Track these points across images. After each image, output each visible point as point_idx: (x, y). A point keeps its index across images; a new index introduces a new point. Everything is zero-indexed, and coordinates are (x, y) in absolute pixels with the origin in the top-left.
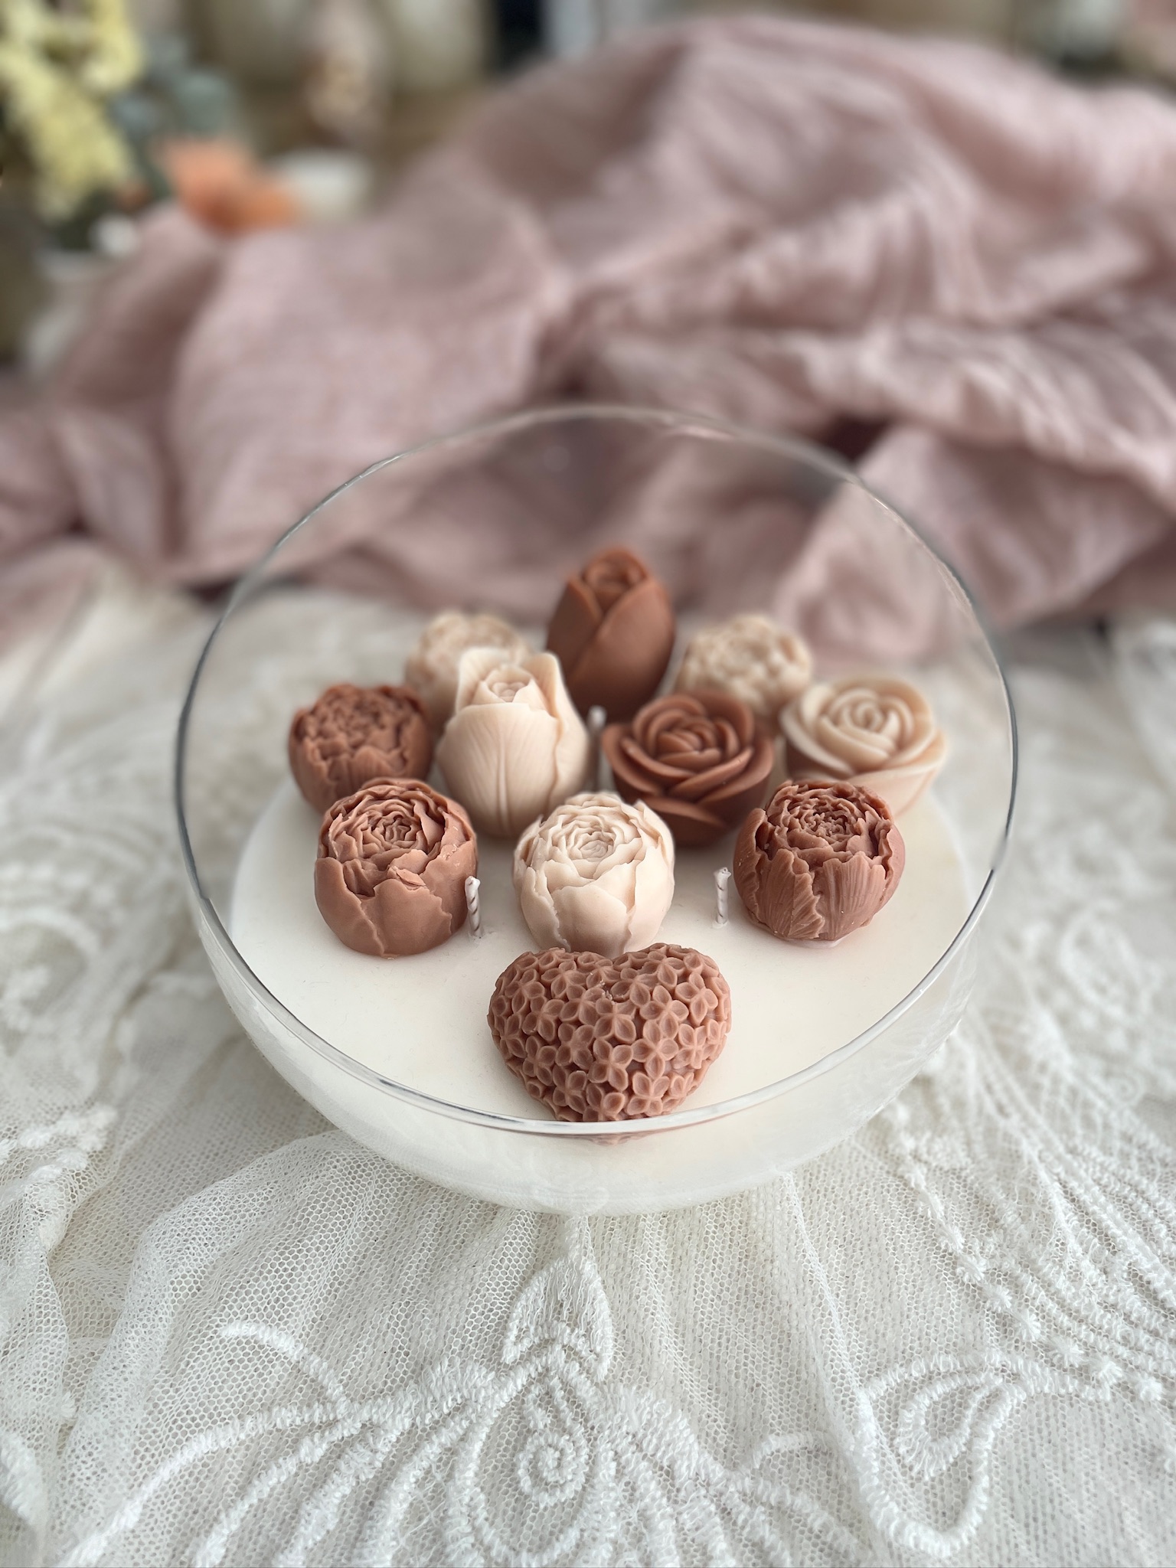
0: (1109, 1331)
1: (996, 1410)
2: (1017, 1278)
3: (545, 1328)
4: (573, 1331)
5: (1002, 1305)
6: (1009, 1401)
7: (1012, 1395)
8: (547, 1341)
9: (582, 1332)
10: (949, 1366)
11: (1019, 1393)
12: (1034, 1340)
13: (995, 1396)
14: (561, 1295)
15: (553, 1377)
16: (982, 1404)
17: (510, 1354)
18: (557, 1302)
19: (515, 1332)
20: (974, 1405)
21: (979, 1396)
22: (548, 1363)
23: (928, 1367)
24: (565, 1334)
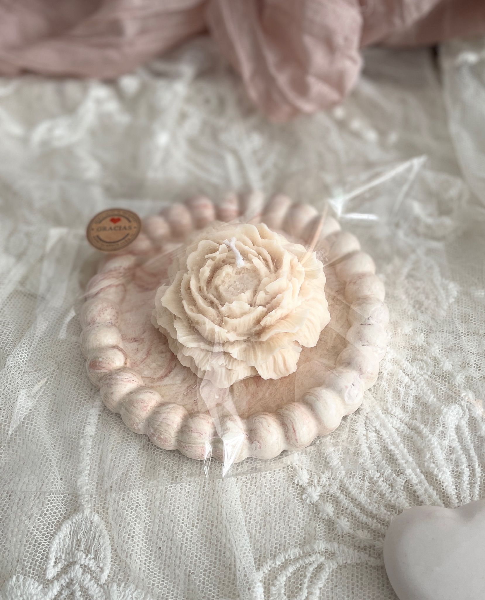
1: (320, 576)
2: (338, 498)
3: (71, 555)
4: (87, 556)
5: (328, 515)
6: (327, 570)
7: (329, 566)
8: (71, 563)
9: (93, 556)
10: (296, 554)
11: (333, 565)
12: (345, 533)
13: (320, 568)
14: (80, 535)
15: (75, 584)
16: (313, 573)
17: (51, 573)
18: (78, 540)
19: (54, 560)
20: (309, 575)
21: (311, 569)
22: (72, 576)
23: (285, 557)
24: (82, 558)
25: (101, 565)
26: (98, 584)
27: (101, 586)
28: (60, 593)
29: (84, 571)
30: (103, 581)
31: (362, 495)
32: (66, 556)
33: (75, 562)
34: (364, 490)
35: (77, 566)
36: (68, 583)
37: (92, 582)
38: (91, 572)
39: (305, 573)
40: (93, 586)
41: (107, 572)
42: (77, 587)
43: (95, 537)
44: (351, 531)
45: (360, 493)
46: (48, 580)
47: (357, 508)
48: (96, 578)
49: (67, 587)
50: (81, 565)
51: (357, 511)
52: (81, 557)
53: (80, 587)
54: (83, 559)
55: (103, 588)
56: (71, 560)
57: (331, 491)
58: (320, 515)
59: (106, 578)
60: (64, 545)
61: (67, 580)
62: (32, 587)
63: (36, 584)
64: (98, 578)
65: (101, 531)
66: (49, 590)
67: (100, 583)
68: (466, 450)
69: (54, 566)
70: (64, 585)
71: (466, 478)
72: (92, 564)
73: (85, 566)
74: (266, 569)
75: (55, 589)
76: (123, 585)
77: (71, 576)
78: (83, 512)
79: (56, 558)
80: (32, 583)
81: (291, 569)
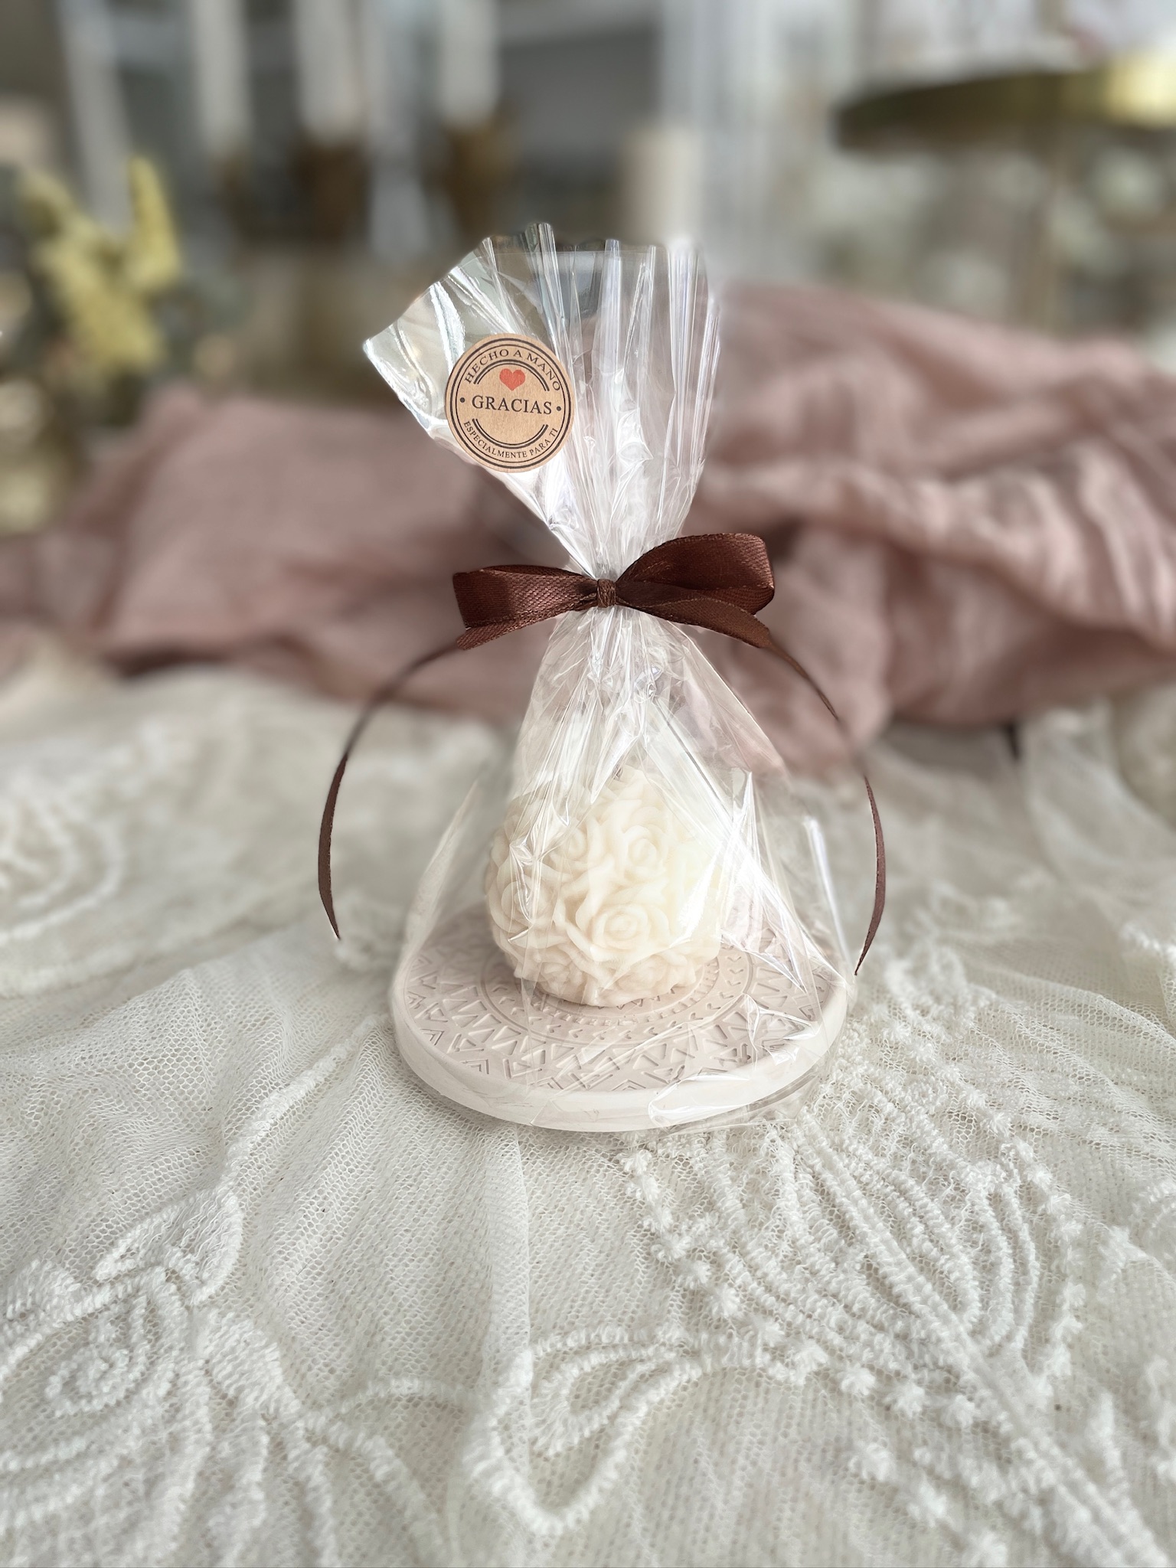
1: (658, 1384)
2: (722, 1256)
4: (185, 1256)
5: (696, 1280)
6: (677, 1377)
7: (683, 1370)
8: (151, 1264)
9: (195, 1258)
11: (692, 1369)
12: (726, 1314)
15: (141, 1297)
16: (642, 1377)
17: (106, 1270)
19: (122, 1250)
20: (633, 1377)
21: (641, 1369)
23: (588, 1337)
25: (205, 1276)
26: (183, 1304)
27: (188, 1308)
28: (107, 1307)
29: (168, 1278)
30: (195, 1301)
31: (772, 1264)
32: (146, 1252)
33: (159, 1263)
34: (776, 1256)
35: (159, 1270)
36: (128, 1293)
37: (174, 1298)
38: (180, 1282)
39: (624, 1373)
40: (173, 1304)
41: (209, 1290)
42: (142, 1300)
43: (214, 1230)
44: (740, 1315)
45: (768, 1259)
46: (96, 1282)
47: (758, 1282)
48: (184, 1294)
49: (124, 1299)
50: (167, 1269)
51: (756, 1287)
52: (173, 1254)
53: (148, 1302)
54: (174, 1258)
55: (190, 1312)
56: (153, 1260)
57: (712, 1245)
58: (679, 1280)
59: (204, 1298)
60: (153, 1235)
61: (130, 1289)
62: (60, 1282)
63: (70, 1280)
64: (188, 1294)
65: (230, 1224)
66: (88, 1295)
67: (186, 1303)
69: (116, 1261)
70: (120, 1296)
72: (188, 1271)
73: (174, 1272)
75: (103, 1297)
76: (231, 1315)
77: (139, 1282)
78: (214, 1189)
79: (129, 1250)
80: (63, 1276)
81: (595, 1359)
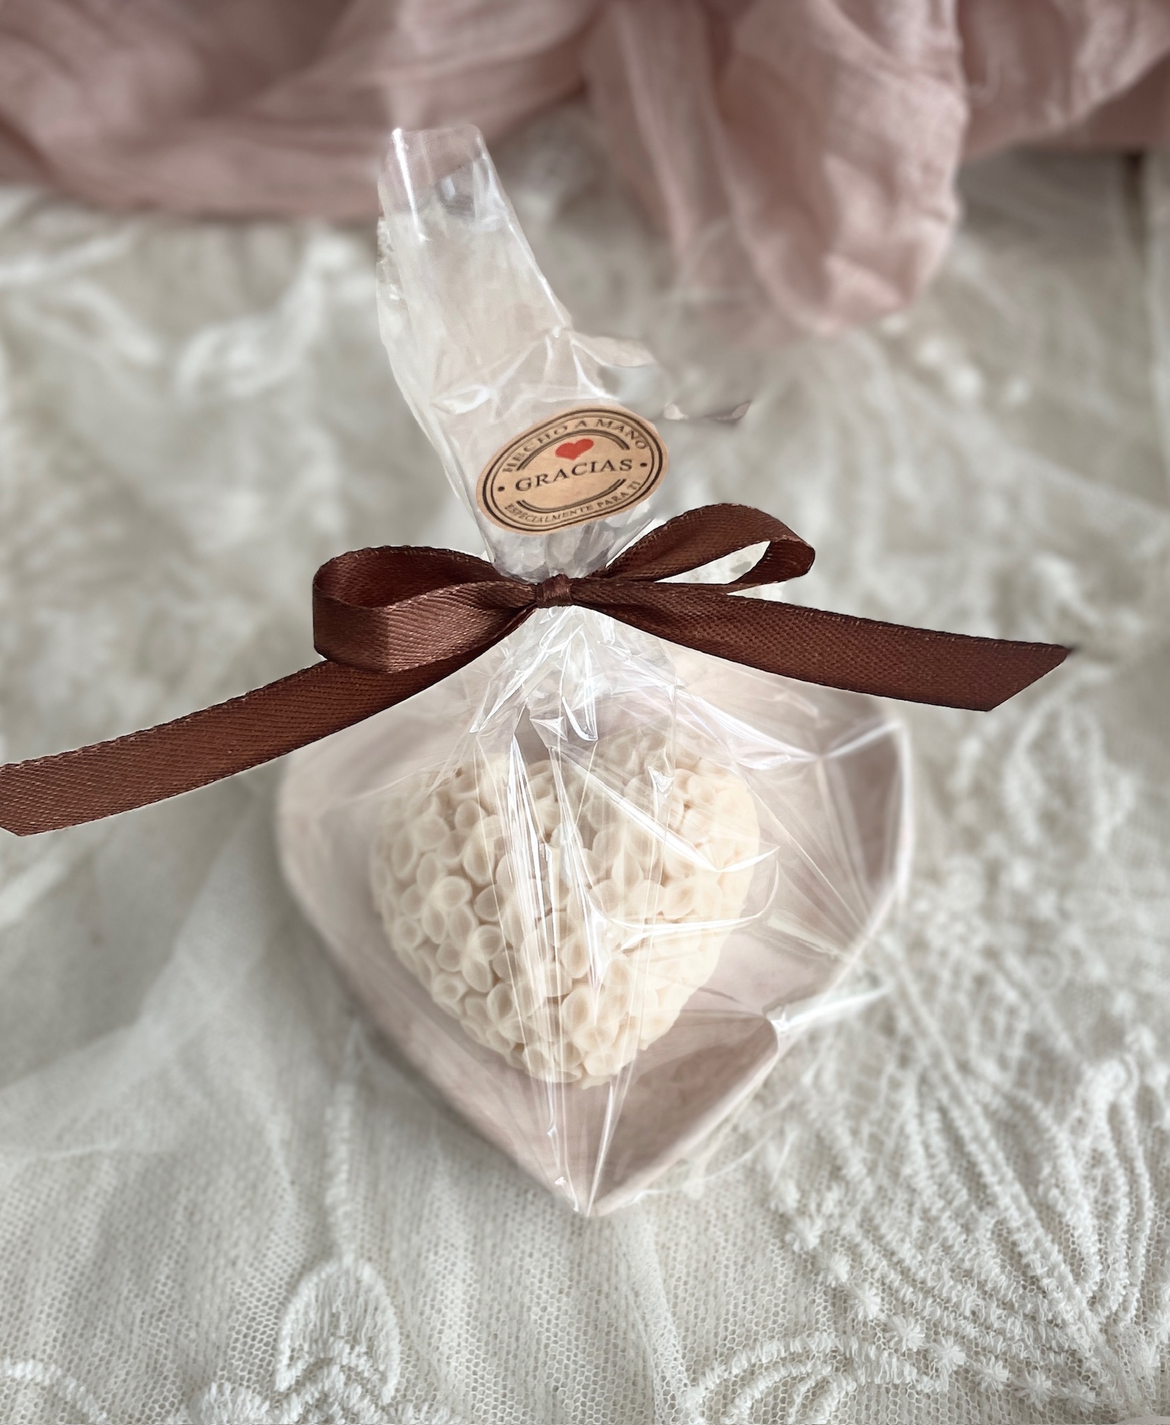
0: (957, 1305)
3: (320, 1345)
4: (352, 1348)
5: (837, 1279)
7: (840, 1386)
8: (323, 1361)
9: (364, 1349)
11: (848, 1384)
12: (871, 1317)
13: (821, 1388)
14: (337, 1305)
15: (332, 1404)
16: (806, 1397)
17: (285, 1380)
18: (333, 1315)
19: (288, 1353)
20: (798, 1400)
21: (803, 1389)
22: (326, 1389)
23: (749, 1360)
24: (342, 1352)
25: (382, 1368)
26: (377, 1406)
27: (383, 1409)
28: (304, 1418)
29: (349, 1378)
30: (386, 1399)
31: (907, 1245)
32: (310, 1346)
33: (331, 1359)
34: (910, 1235)
35: (335, 1369)
36: (318, 1400)
37: (366, 1401)
38: (363, 1382)
39: (790, 1396)
40: (368, 1408)
41: (393, 1382)
42: (336, 1409)
43: (366, 1311)
44: (883, 1317)
45: (903, 1240)
46: (280, 1394)
47: (895, 1269)
49: (317, 1407)
50: (342, 1366)
51: (894, 1278)
52: (343, 1350)
53: (343, 1409)
54: (344, 1355)
55: (388, 1413)
56: (322, 1356)
57: (845, 1230)
58: (820, 1279)
59: (393, 1393)
60: (306, 1325)
61: (317, 1395)
62: (249, 1405)
63: (258, 1400)
64: (376, 1393)
65: (377, 1299)
66: (282, 1413)
67: (380, 1404)
68: (1127, 1161)
69: (289, 1366)
70: (311, 1403)
71: (1121, 1219)
72: (363, 1364)
73: (350, 1369)
74: (712, 1381)
75: (295, 1410)
76: (425, 1408)
77: (323, 1387)
78: (340, 1258)
79: (293, 1351)
80: (249, 1398)
81: (762, 1385)
